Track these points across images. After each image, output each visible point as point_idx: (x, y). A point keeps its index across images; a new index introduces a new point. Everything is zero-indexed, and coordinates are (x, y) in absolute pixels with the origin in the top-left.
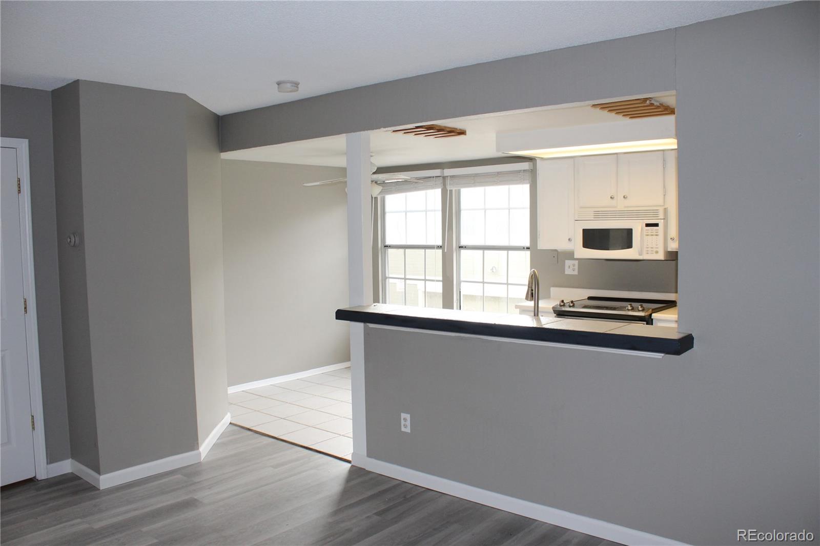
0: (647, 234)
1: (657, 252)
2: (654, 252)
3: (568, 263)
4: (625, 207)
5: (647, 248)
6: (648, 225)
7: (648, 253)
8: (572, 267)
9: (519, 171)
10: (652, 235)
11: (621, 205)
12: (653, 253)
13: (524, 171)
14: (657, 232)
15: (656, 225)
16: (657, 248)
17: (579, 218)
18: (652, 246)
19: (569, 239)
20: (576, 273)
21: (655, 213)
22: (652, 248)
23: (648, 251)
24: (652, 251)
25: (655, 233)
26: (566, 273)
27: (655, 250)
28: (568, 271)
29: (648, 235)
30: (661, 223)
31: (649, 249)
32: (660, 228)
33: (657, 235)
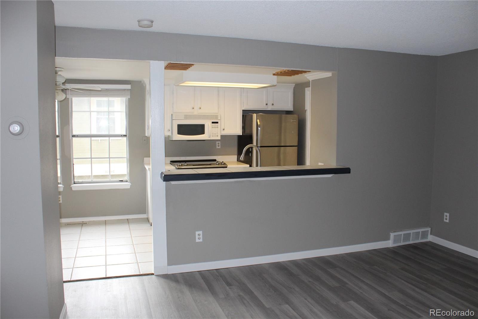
0: (213, 127)
1: (217, 136)
4: (200, 113)
5: (213, 134)
6: (213, 123)
7: (213, 137)
9: (125, 90)
10: (215, 128)
11: (196, 112)
12: (215, 137)
13: (128, 90)
15: (217, 123)
16: (217, 134)
19: (168, 130)
21: (216, 117)
22: (215, 134)
25: (216, 127)
27: (216, 135)
30: (219, 121)
31: (214, 135)
32: (219, 124)
33: (217, 128)
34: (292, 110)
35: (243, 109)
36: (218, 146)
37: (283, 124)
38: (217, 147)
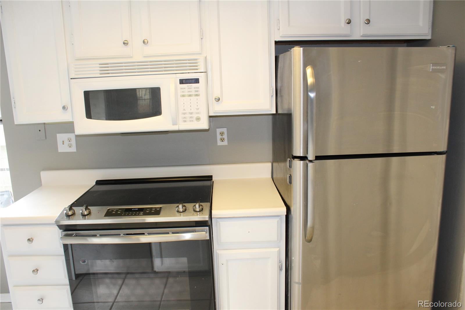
0: (183, 94)
1: (198, 119)
2: (195, 119)
3: (61, 137)
4: (145, 57)
5: (184, 114)
6: (182, 82)
7: (185, 121)
8: (67, 142)
10: (190, 96)
11: (138, 54)
12: (192, 121)
14: (197, 91)
15: (197, 81)
16: (198, 113)
17: (76, 74)
18: (191, 111)
19: (64, 108)
20: (73, 149)
21: (193, 64)
22: (191, 113)
23: (185, 118)
24: (191, 117)
25: (193, 93)
26: (60, 150)
27: (195, 116)
28: (62, 148)
29: (183, 96)
30: (201, 77)
31: (188, 116)
32: (202, 84)
33: (197, 95)
34: (429, 37)
35: (277, 40)
36: (222, 140)
37: (399, 81)
38: (220, 143)
